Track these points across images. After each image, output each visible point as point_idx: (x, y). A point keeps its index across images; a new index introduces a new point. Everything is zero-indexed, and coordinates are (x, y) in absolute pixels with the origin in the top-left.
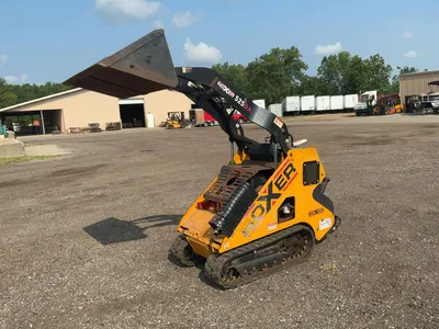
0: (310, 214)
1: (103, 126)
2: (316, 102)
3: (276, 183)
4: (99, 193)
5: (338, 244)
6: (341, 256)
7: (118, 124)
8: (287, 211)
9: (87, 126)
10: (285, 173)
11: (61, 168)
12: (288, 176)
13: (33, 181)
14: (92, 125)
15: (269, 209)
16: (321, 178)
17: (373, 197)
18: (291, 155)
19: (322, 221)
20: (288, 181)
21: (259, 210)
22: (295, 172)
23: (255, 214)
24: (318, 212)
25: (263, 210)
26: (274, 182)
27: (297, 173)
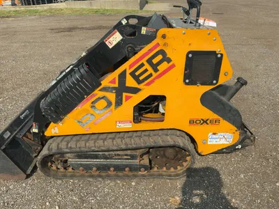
0: (192, 122)
15: (119, 103)
18: (164, 37)
19: (214, 134)
20: (155, 75)
21: (103, 103)
22: (168, 63)
23: (96, 105)
24: (208, 122)
25: (110, 104)
26: (128, 72)
27: (173, 66)
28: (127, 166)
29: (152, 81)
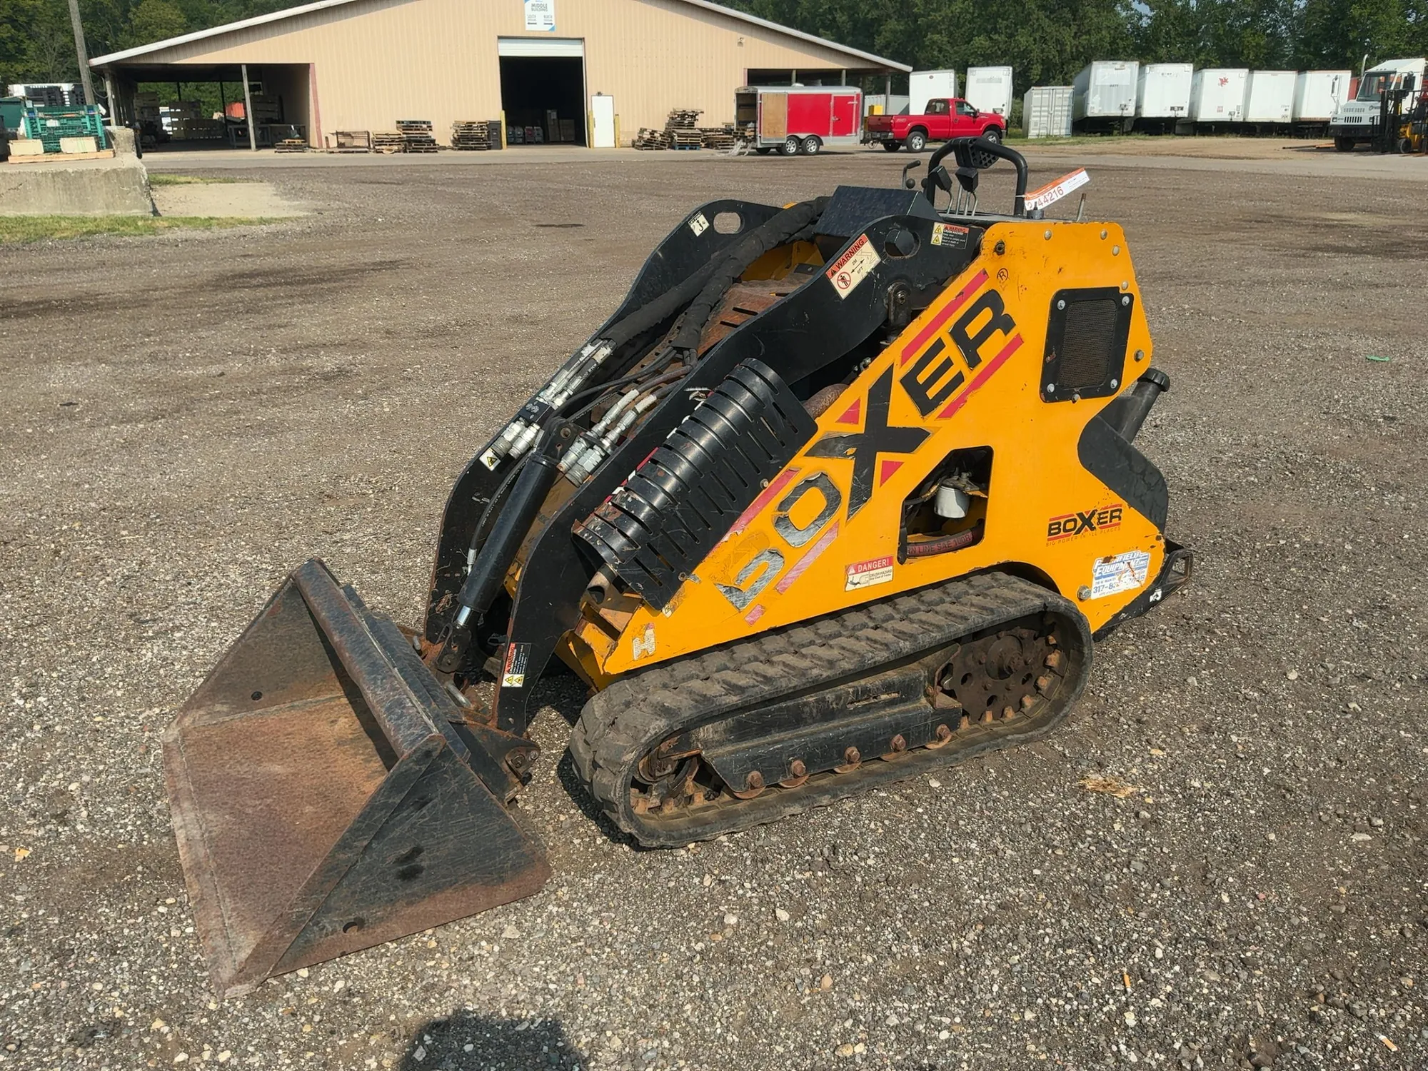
0: (1055, 530)
1: (443, 134)
2: (1195, 89)
3: (909, 382)
4: (329, 362)
5: (1191, 665)
6: (1192, 730)
7: (493, 127)
8: (950, 506)
9: (393, 130)
10: (958, 333)
11: (248, 265)
12: (970, 350)
13: (139, 302)
14: (408, 126)
15: (861, 493)
16: (1131, 372)
17: (1367, 464)
18: (1000, 249)
19: (1107, 560)
20: (970, 376)
21: (815, 500)
22: (1006, 332)
23: (792, 512)
24: (1094, 520)
25: (833, 500)
26: (899, 374)
27: (1018, 342)
28: (896, 728)
29: (962, 400)
